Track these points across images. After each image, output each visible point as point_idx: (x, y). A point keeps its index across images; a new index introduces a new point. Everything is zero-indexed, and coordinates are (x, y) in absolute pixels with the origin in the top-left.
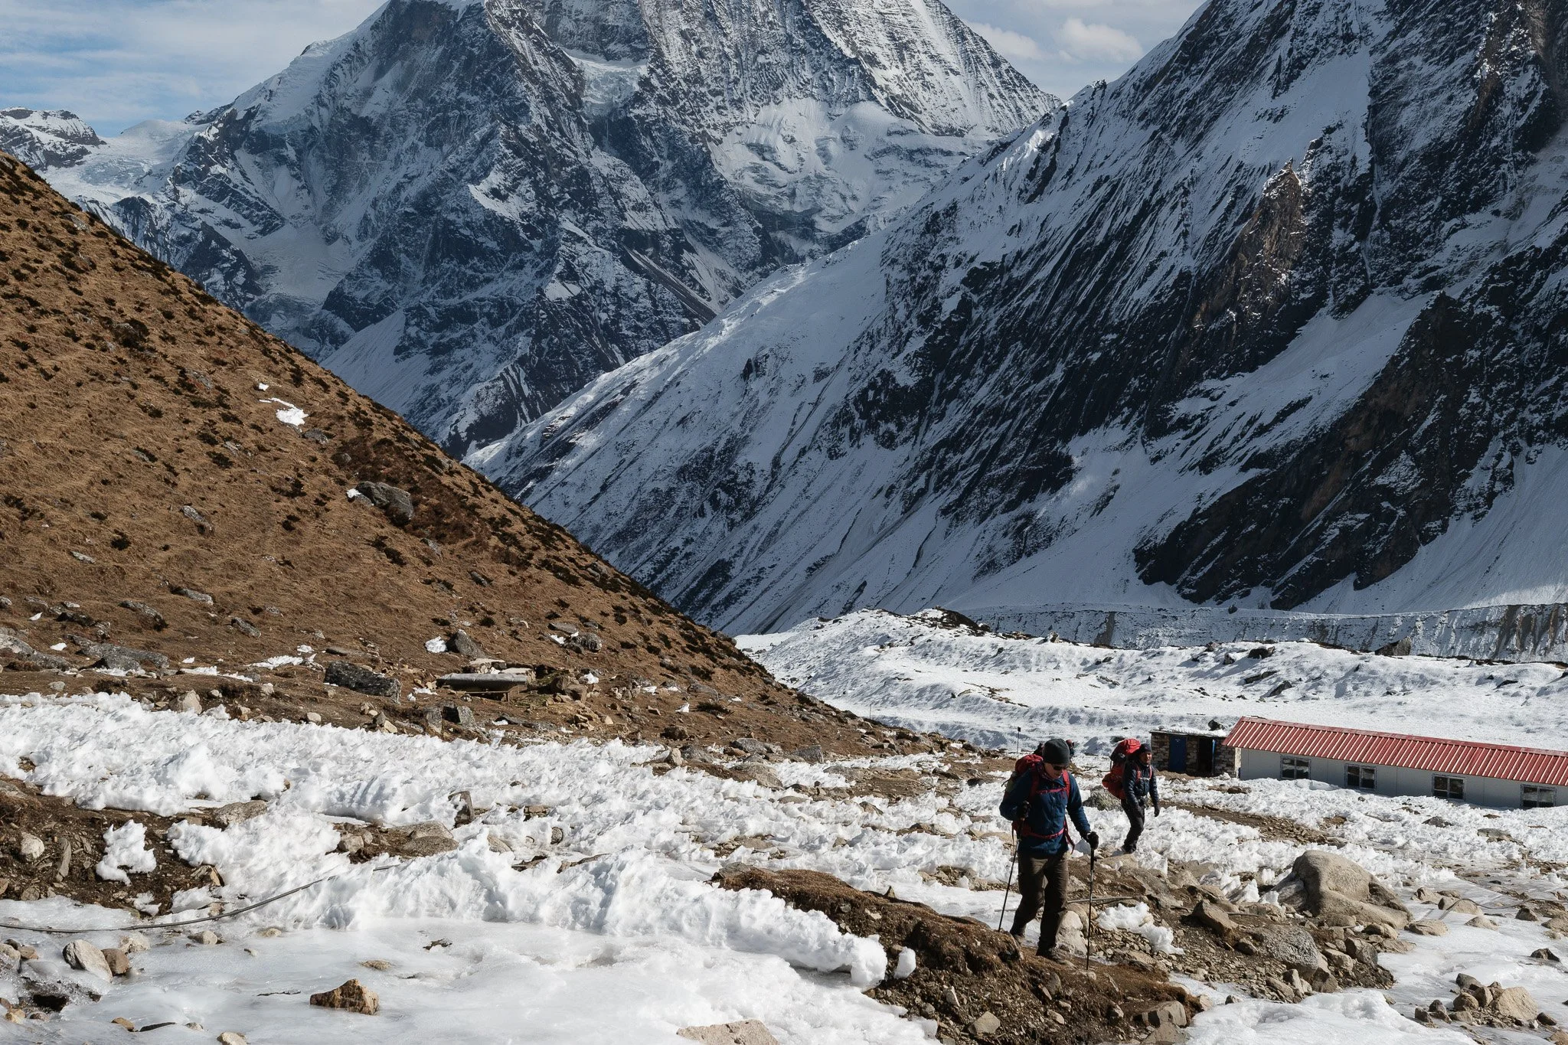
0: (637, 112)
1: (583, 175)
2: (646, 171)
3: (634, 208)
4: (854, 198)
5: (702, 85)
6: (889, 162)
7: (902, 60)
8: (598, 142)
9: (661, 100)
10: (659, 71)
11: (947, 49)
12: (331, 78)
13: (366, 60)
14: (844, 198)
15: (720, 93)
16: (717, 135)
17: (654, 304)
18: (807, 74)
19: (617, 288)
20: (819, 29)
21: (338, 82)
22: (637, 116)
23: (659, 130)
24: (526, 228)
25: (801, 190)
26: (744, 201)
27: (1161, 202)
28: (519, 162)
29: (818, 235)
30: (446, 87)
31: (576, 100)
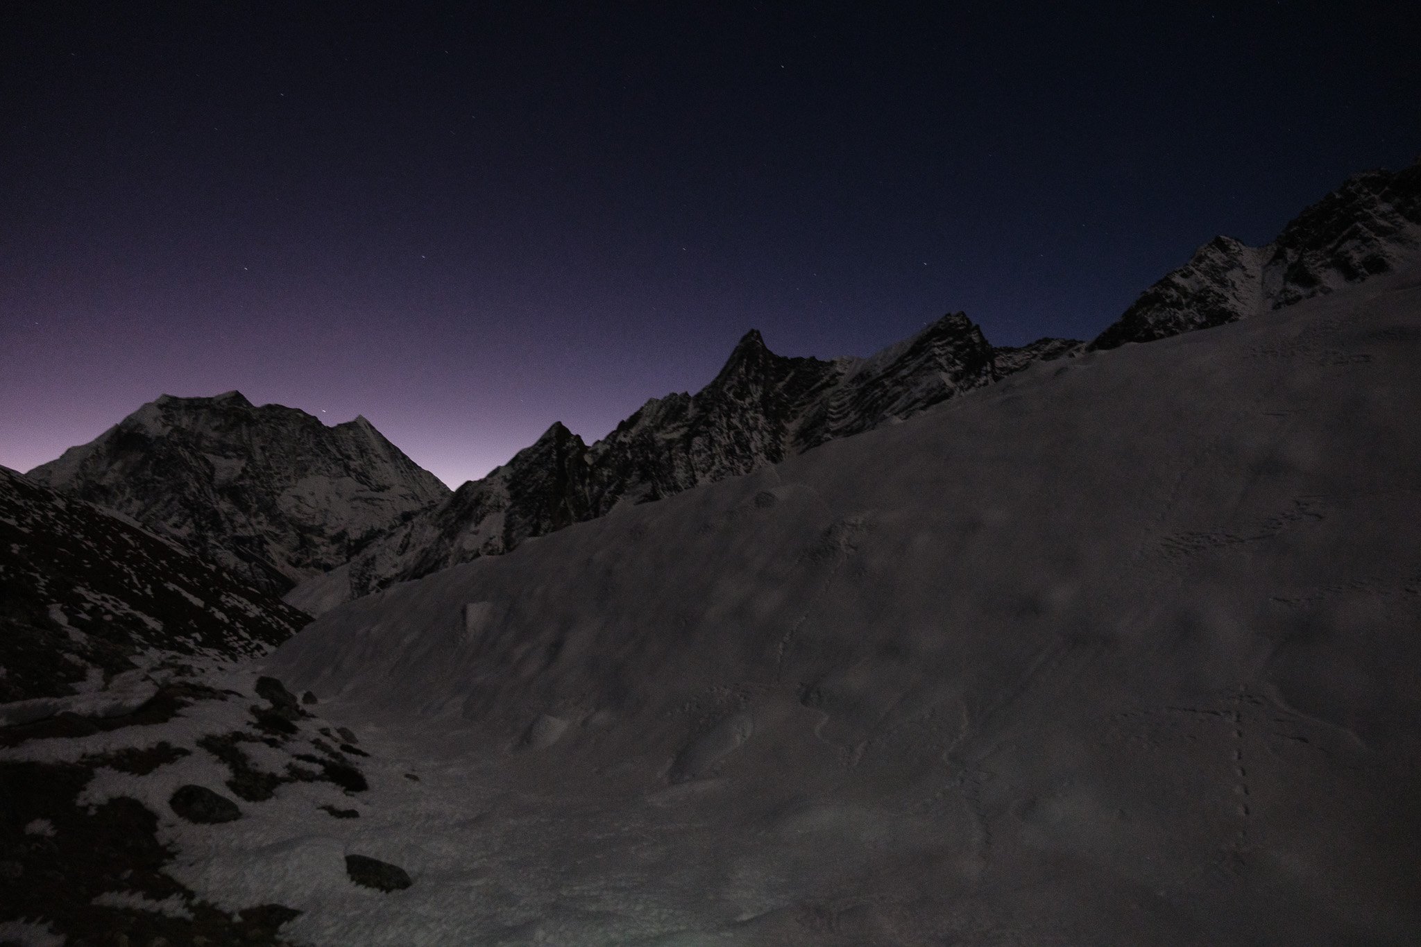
0: (240, 483)
1: (216, 513)
2: (245, 509)
3: (240, 527)
4: (342, 519)
5: (271, 470)
6: (356, 503)
7: (362, 457)
8: (222, 498)
9: (252, 478)
10: (250, 464)
11: (380, 451)
12: (83, 466)
13: (103, 458)
14: (337, 519)
15: (280, 473)
16: (278, 492)
17: (253, 574)
18: (320, 465)
19: (236, 568)
20: (325, 445)
21: (87, 468)
22: (241, 485)
23: (251, 491)
24: (191, 542)
25: (318, 516)
26: (291, 520)
27: (441, 560)
28: (187, 511)
29: (326, 535)
30: (146, 472)
31: (211, 478)
